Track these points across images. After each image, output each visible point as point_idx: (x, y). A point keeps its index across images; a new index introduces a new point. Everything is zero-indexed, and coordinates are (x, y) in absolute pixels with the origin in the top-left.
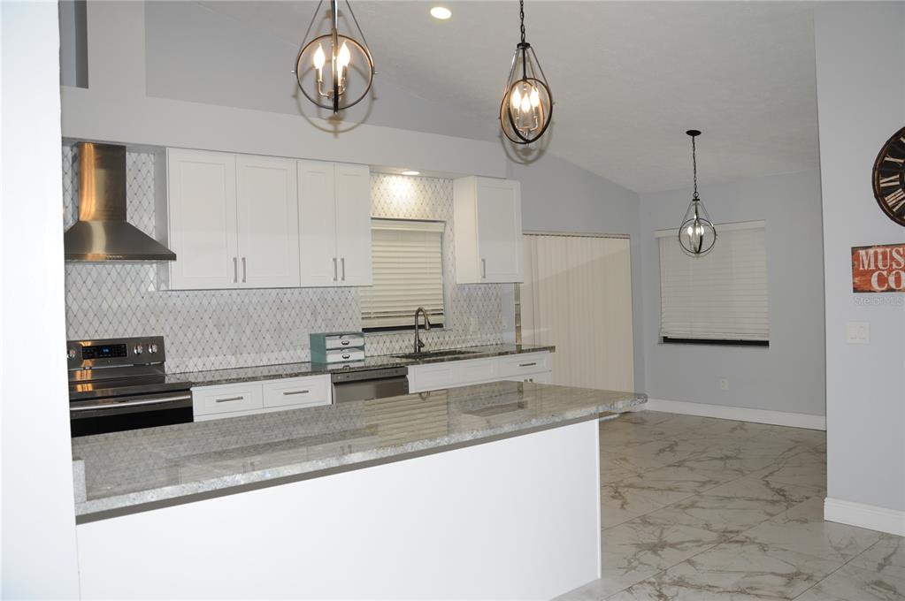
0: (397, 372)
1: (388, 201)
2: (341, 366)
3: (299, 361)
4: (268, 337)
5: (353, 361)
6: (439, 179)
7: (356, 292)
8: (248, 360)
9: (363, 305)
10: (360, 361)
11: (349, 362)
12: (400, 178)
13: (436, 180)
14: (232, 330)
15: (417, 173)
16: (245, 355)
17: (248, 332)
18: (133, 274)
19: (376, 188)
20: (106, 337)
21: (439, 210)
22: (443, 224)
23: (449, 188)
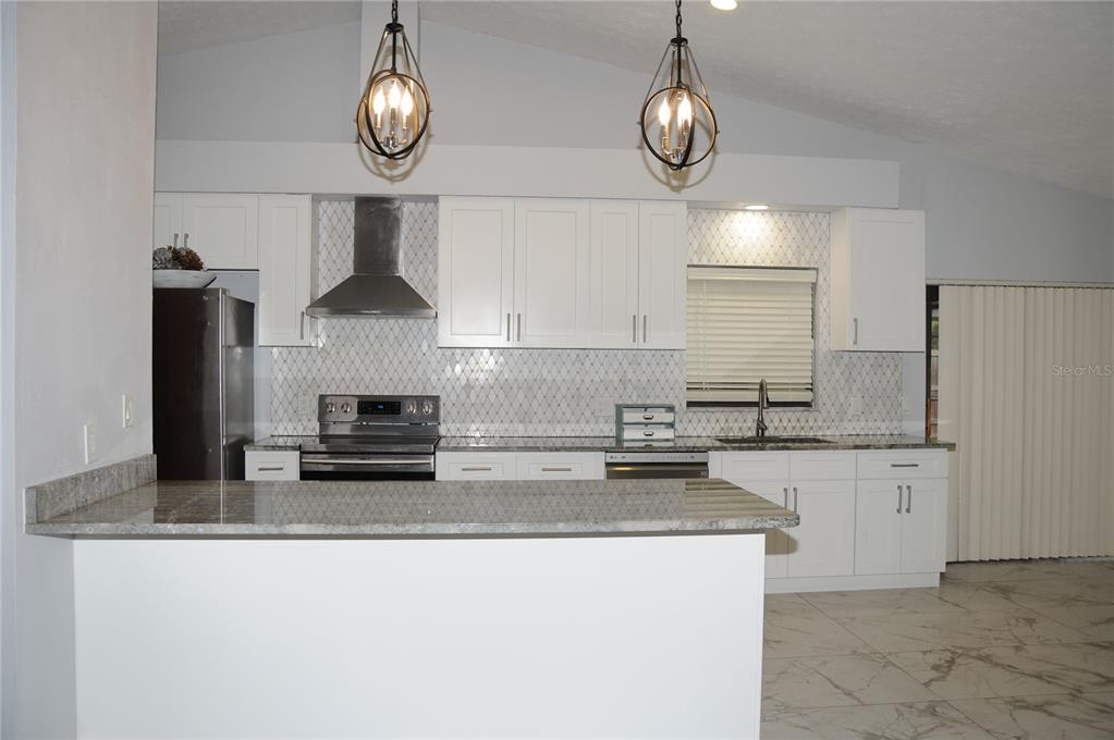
0: (692, 457)
1: (731, 244)
2: (643, 444)
3: (602, 435)
4: (564, 405)
5: (658, 440)
6: (807, 213)
7: (681, 356)
8: (539, 429)
9: (689, 373)
10: (667, 440)
11: (652, 440)
12: (749, 214)
13: (804, 215)
14: (521, 396)
15: (765, 208)
16: (535, 423)
17: (540, 396)
18: (415, 329)
19: (713, 229)
20: (386, 393)
21: (807, 253)
22: (815, 272)
23: (824, 224)
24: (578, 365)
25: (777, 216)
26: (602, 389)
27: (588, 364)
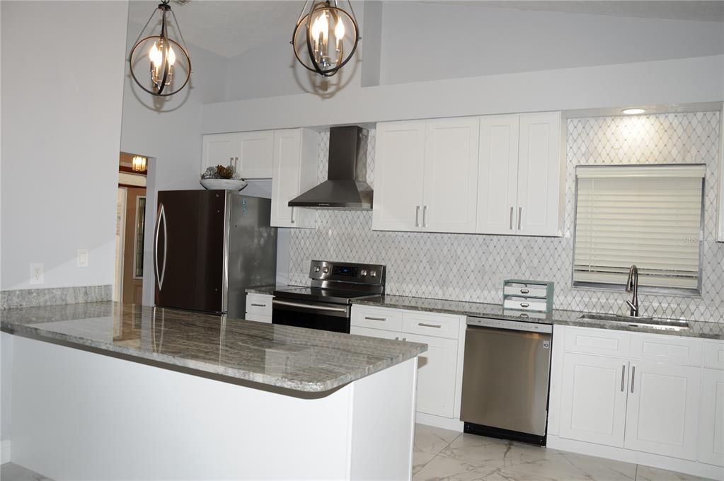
1: (617, 146)
2: (518, 314)
4: (472, 277)
5: (533, 311)
6: (694, 112)
8: (453, 294)
10: (540, 312)
11: (527, 311)
13: (690, 115)
14: (441, 268)
16: (451, 289)
17: (455, 270)
19: (600, 134)
21: (694, 151)
22: (704, 167)
23: (714, 123)
24: (485, 247)
25: (652, 118)
26: (501, 267)
27: (491, 247)
